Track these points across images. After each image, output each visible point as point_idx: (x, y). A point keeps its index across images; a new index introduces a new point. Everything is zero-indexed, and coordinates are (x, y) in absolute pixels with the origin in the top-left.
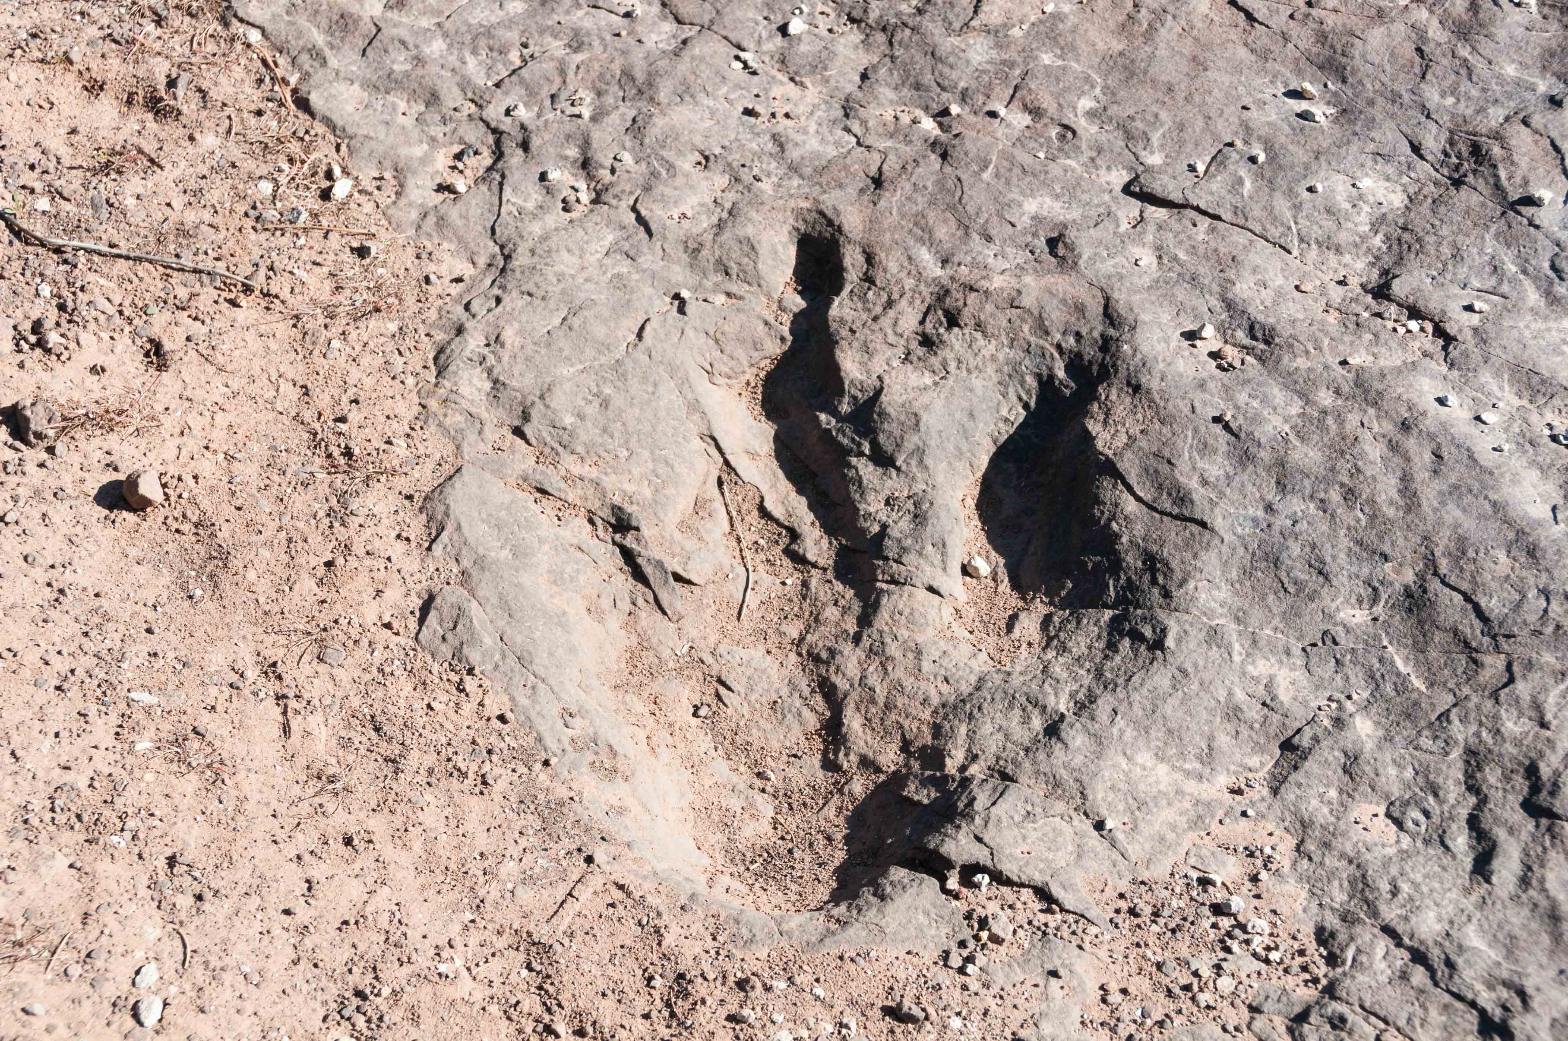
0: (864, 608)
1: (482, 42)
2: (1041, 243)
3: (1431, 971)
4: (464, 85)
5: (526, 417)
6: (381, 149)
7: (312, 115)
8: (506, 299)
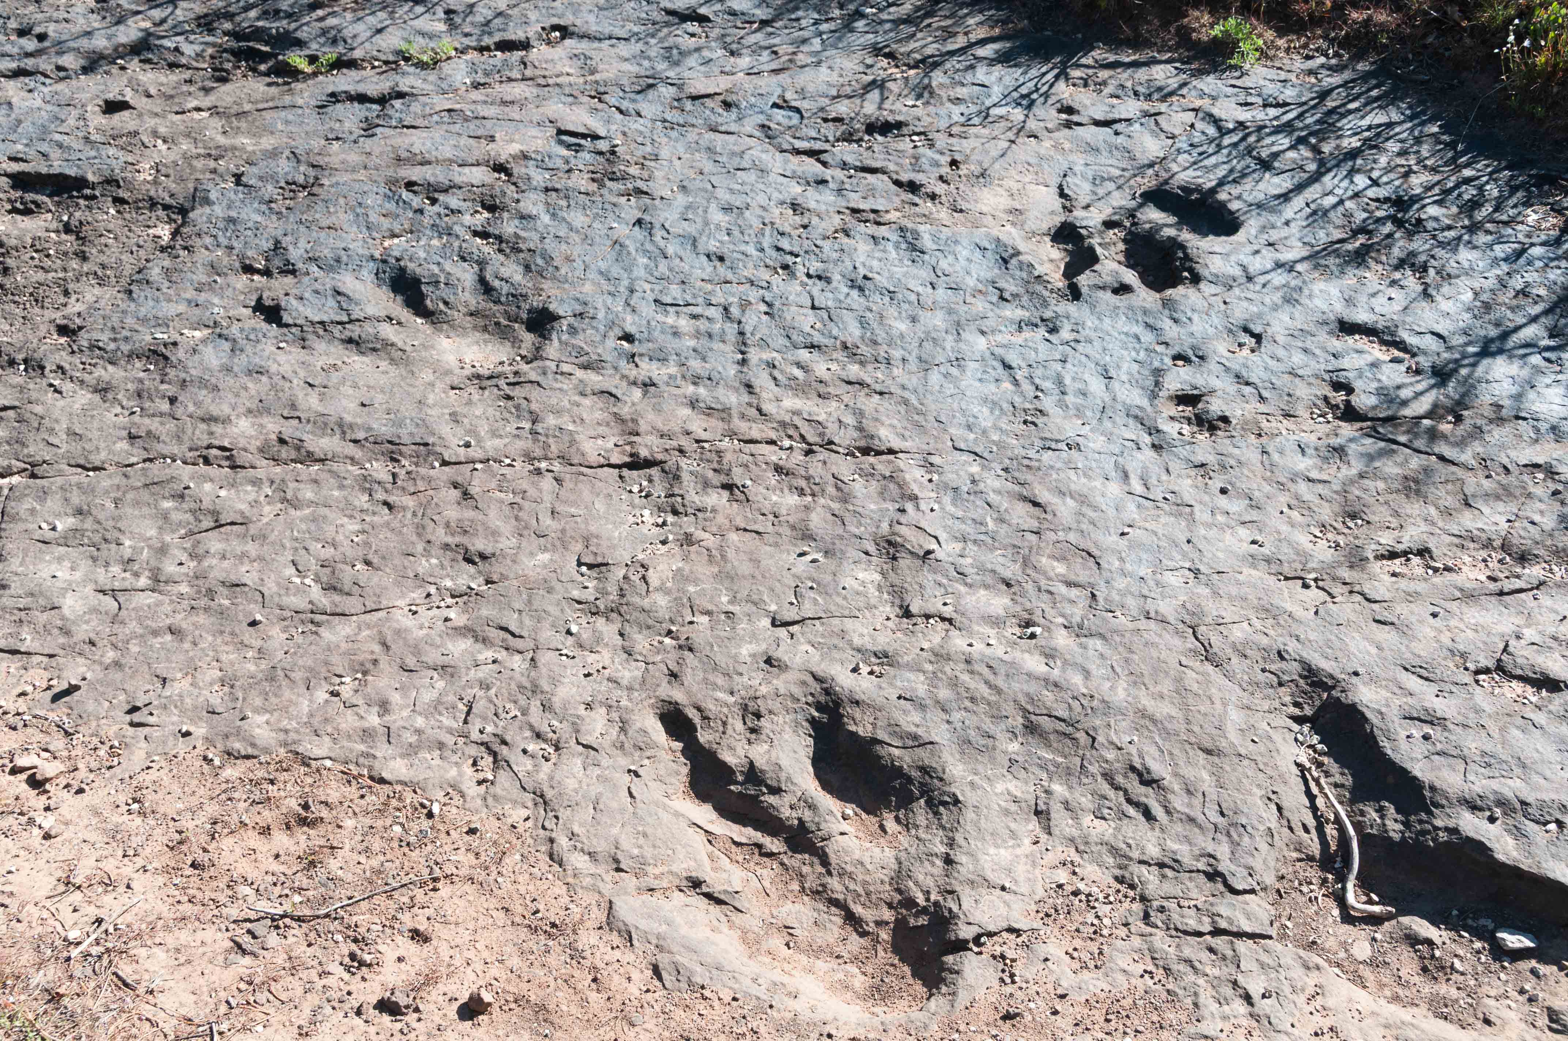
0: (820, 857)
1: (441, 708)
2: (763, 665)
3: (1170, 867)
4: (450, 731)
5: (617, 861)
6: (436, 781)
7: (390, 783)
8: (560, 815)
